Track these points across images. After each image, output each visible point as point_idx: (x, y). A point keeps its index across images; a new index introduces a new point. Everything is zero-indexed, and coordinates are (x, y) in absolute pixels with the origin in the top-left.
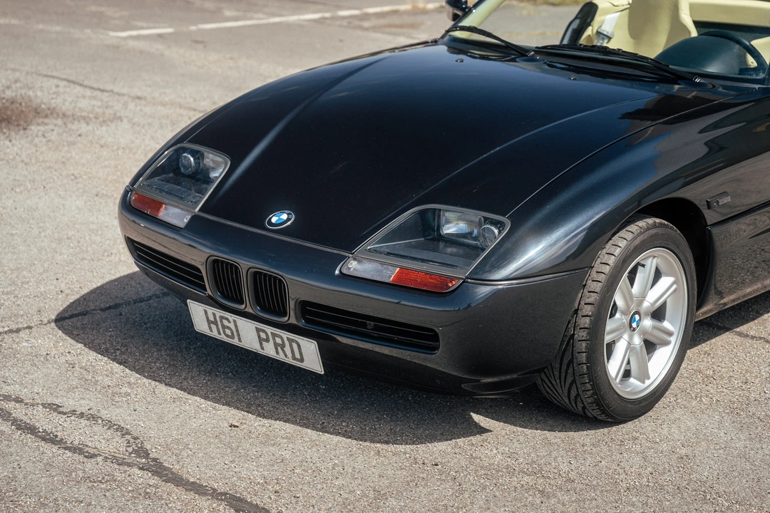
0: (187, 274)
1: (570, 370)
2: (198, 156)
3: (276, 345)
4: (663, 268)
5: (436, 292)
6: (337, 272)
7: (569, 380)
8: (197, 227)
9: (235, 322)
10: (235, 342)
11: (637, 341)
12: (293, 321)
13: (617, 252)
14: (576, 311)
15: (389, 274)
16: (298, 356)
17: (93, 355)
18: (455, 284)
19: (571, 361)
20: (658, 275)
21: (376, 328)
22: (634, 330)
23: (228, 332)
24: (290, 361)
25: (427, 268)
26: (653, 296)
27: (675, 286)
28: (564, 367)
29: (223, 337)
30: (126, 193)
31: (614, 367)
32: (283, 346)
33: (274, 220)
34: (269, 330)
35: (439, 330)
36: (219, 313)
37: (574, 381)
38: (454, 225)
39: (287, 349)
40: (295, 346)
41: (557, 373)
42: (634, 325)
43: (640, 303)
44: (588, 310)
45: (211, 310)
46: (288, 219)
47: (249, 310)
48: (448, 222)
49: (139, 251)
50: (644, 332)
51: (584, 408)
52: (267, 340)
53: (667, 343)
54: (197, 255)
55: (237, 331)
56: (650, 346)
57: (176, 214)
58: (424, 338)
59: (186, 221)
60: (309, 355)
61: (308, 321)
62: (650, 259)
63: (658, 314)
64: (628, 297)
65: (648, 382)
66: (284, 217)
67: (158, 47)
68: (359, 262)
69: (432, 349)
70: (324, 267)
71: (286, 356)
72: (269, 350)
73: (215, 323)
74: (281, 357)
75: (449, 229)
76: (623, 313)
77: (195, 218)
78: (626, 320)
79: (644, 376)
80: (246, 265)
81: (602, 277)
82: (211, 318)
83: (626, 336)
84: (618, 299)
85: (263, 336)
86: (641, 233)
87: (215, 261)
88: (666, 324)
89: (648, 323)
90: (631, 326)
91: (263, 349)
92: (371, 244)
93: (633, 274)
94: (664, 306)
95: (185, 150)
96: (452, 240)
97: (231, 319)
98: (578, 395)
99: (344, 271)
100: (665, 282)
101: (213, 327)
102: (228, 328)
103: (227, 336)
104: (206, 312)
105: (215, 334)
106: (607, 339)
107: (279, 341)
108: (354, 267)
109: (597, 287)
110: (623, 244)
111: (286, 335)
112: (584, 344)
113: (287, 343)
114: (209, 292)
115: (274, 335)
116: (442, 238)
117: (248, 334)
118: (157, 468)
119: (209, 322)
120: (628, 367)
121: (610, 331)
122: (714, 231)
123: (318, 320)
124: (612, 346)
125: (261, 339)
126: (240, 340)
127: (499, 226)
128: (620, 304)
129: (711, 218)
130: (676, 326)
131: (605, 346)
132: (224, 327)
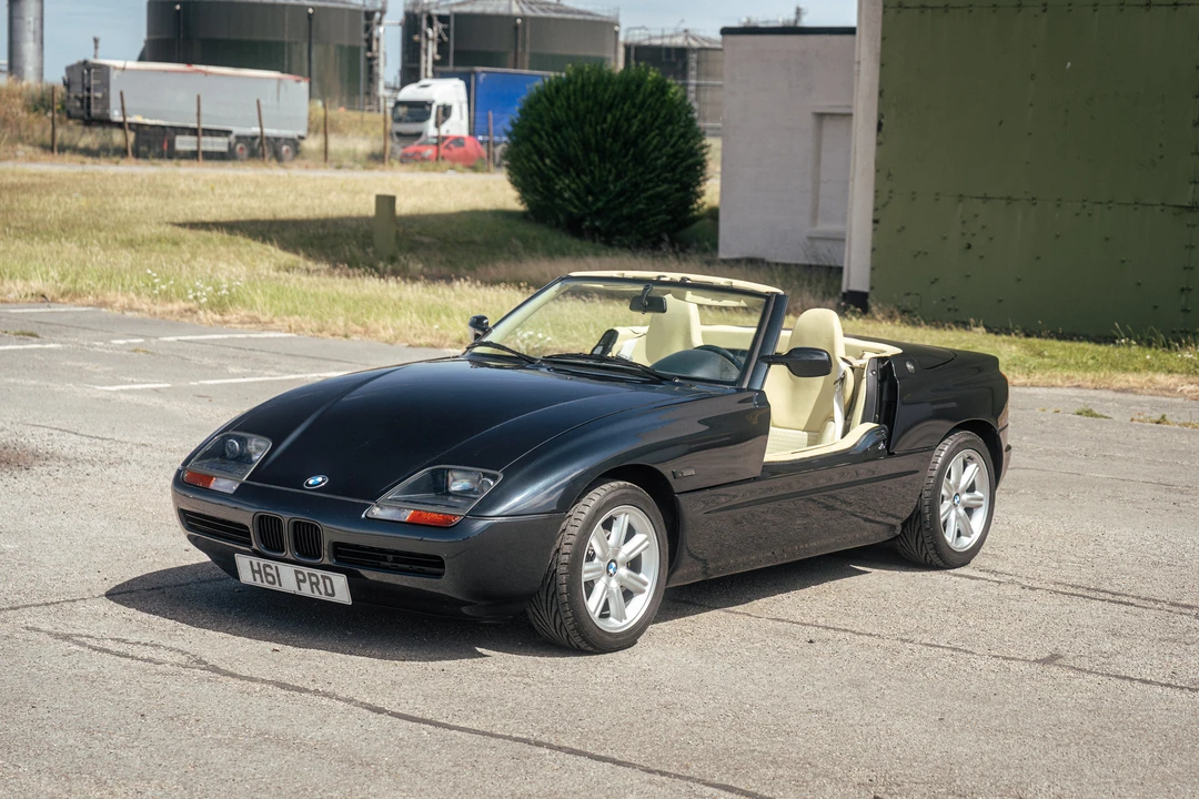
0: (236, 532)
1: (554, 601)
2: (243, 441)
3: (312, 584)
4: (636, 526)
5: (442, 528)
6: (363, 516)
7: (554, 610)
8: (244, 493)
9: (276, 568)
10: (276, 587)
11: (614, 584)
12: (326, 561)
13: (592, 504)
14: (558, 551)
15: (406, 515)
16: (330, 591)
17: (145, 615)
18: (458, 519)
19: (555, 593)
20: (631, 532)
21: (395, 560)
22: (611, 575)
23: (270, 579)
24: (324, 597)
25: (434, 511)
26: (627, 551)
27: (647, 543)
28: (550, 598)
29: (266, 585)
30: (179, 472)
31: (593, 604)
32: (317, 584)
33: (311, 482)
34: (306, 570)
35: (444, 555)
36: (263, 562)
37: (557, 610)
38: (458, 484)
39: (321, 587)
40: (328, 582)
41: (544, 605)
42: (611, 571)
43: (616, 553)
44: (567, 549)
45: (255, 560)
46: (323, 481)
47: (289, 556)
48: (454, 480)
49: (190, 520)
50: (620, 579)
51: (568, 636)
52: (304, 581)
53: (642, 592)
54: (245, 515)
55: (278, 576)
56: (628, 595)
57: (225, 484)
58: (430, 564)
59: (234, 488)
60: (339, 589)
61: (338, 560)
62: (623, 515)
63: (634, 565)
64: (604, 547)
65: (624, 622)
66: (320, 479)
68: (381, 508)
69: (439, 575)
70: (352, 514)
71: (320, 593)
72: (306, 590)
73: (259, 572)
74: (316, 595)
75: (456, 487)
76: (600, 559)
77: (242, 485)
78: (603, 565)
79: (622, 616)
80: (286, 518)
81: (579, 523)
82: (256, 568)
83: (604, 579)
84: (594, 544)
85: (301, 577)
86: (610, 493)
87: (261, 517)
88: (642, 576)
89: (623, 571)
90: (608, 572)
91: (300, 589)
92: (391, 495)
93: (608, 525)
94: (639, 557)
95: (230, 437)
96: (456, 494)
97: (273, 566)
98: (562, 623)
99: (369, 516)
100: (638, 538)
101: (257, 576)
102: (271, 575)
103: (269, 583)
104: (251, 563)
105: (258, 583)
106: (585, 577)
107: (314, 579)
108: (377, 512)
109: (576, 531)
110: (597, 498)
111: (319, 573)
112: (564, 577)
113: (321, 580)
114: (255, 546)
115: (310, 575)
116: (449, 494)
117: (288, 578)
118: (215, 669)
119: (254, 571)
120: (606, 606)
121: (588, 571)
122: (682, 499)
123: (348, 558)
124: (590, 586)
125: (299, 581)
126: (280, 585)
127: (494, 478)
128: (598, 550)
129: (677, 486)
130: (649, 577)
131: (583, 581)
132: (267, 574)
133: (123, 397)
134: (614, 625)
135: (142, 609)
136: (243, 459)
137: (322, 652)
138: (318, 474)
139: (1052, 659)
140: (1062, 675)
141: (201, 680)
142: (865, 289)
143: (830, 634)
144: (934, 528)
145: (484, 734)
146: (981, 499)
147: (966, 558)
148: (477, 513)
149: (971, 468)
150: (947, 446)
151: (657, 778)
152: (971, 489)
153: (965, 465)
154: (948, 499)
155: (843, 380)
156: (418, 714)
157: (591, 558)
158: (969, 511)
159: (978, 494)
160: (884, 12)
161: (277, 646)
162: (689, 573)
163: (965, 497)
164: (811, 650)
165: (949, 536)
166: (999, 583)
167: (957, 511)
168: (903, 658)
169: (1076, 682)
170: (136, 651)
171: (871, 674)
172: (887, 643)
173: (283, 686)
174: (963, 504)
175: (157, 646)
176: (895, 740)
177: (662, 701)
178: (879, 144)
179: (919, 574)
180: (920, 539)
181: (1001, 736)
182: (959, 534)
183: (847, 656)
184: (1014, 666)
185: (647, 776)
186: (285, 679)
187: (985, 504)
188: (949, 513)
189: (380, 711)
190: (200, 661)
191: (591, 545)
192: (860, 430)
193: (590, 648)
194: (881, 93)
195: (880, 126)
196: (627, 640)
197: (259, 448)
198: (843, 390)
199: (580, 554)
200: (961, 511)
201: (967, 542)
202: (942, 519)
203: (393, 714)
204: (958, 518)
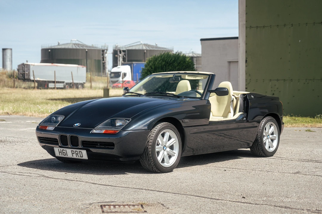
0: (54, 141)
1: (148, 156)
2: (56, 117)
3: (76, 154)
4: (171, 136)
5: (114, 134)
6: (91, 132)
7: (148, 159)
8: (56, 130)
9: (66, 150)
10: (66, 156)
11: (166, 153)
12: (80, 147)
13: (158, 128)
14: (148, 142)
15: (103, 132)
16: (81, 156)
18: (118, 131)
19: (148, 154)
20: (170, 138)
21: (100, 145)
22: (165, 150)
23: (64, 154)
25: (111, 130)
26: (169, 143)
27: (175, 141)
28: (146, 156)
29: (63, 156)
30: (38, 126)
31: (160, 158)
32: (78, 154)
33: (75, 125)
34: (74, 150)
35: (114, 142)
36: (62, 149)
37: (149, 159)
39: (79, 155)
40: (81, 153)
41: (145, 158)
42: (165, 149)
43: (166, 144)
44: (151, 141)
45: (60, 149)
46: (79, 125)
47: (69, 147)
48: (117, 122)
49: (41, 140)
50: (167, 152)
51: (152, 167)
52: (74, 153)
53: (174, 156)
54: (56, 136)
55: (66, 153)
56: (170, 157)
57: (51, 128)
58: (110, 145)
59: (54, 129)
60: (84, 155)
61: (84, 146)
62: (168, 132)
63: (171, 148)
64: (162, 141)
65: (169, 164)
66: (78, 124)
68: (96, 130)
69: (113, 149)
70: (87, 133)
71: (79, 157)
72: (75, 156)
73: (61, 152)
74: (78, 157)
75: (118, 124)
76: (161, 145)
77: (56, 127)
78: (162, 147)
79: (168, 163)
80: (68, 135)
81: (155, 134)
82: (60, 151)
83: (163, 151)
85: (73, 152)
86: (163, 125)
87: (61, 136)
88: (174, 151)
89: (168, 149)
90: (164, 149)
91: (73, 156)
93: (163, 135)
94: (173, 145)
95: (53, 116)
96: (118, 126)
97: (65, 150)
98: (150, 163)
99: (92, 132)
100: (172, 140)
101: (61, 153)
102: (64, 153)
104: (58, 149)
105: (61, 156)
106: (157, 150)
108: (94, 131)
109: (153, 136)
110: (159, 126)
111: (78, 150)
112: (150, 149)
113: (79, 153)
114: (60, 145)
115: (76, 151)
116: (116, 126)
117: (69, 153)
118: (47, 177)
119: (59, 152)
120: (163, 159)
121: (157, 148)
122: (185, 129)
123: (86, 145)
124: (158, 153)
125: (72, 154)
126: (67, 156)
127: (129, 120)
128: (160, 142)
129: (183, 125)
130: (176, 151)
131: (156, 151)
132: (63, 153)
133: (28, 131)
134: (166, 165)
136: (56, 122)
138: (78, 123)
140: (300, 175)
141: (43, 179)
143: (231, 169)
144: (262, 145)
146: (276, 137)
147: (272, 154)
148: (124, 129)
149: (272, 128)
150: (264, 121)
151: (177, 195)
152: (272, 134)
153: (270, 127)
154: (266, 136)
155: (233, 101)
157: (158, 144)
158: (272, 140)
159: (274, 135)
160: (246, 29)
161: (66, 173)
163: (271, 136)
164: (225, 172)
165: (267, 147)
166: (282, 159)
167: (268, 140)
168: (253, 173)
169: (304, 177)
170: (25, 174)
171: (243, 176)
172: (248, 171)
173: (67, 180)
174: (270, 138)
175: (31, 173)
176: (249, 188)
177: (180, 181)
178: (246, 66)
179: (258, 159)
180: (258, 148)
181: (281, 186)
182: (269, 147)
184: (286, 174)
185: (174, 195)
187: (277, 138)
188: (266, 141)
189: (95, 184)
190: (43, 176)
191: (158, 141)
192: (238, 114)
193: (159, 171)
194: (246, 52)
195: (246, 61)
196: (169, 170)
197: (60, 119)
198: (233, 104)
199: (155, 143)
200: (270, 140)
201: (272, 150)
202: (264, 142)
203: (99, 184)
204: (269, 142)
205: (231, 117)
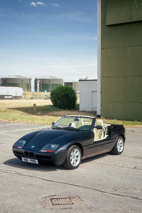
0: (22, 154)
1: (67, 162)
2: (22, 141)
5: (51, 153)
7: (67, 164)
8: (23, 149)
10: (28, 162)
11: (75, 160)
12: (35, 158)
13: (71, 148)
15: (46, 151)
16: (35, 162)
17: (9, 166)
18: (53, 151)
20: (77, 152)
25: (50, 150)
26: (76, 155)
29: (26, 161)
30: (13, 146)
31: (72, 163)
34: (32, 159)
35: (51, 157)
36: (26, 158)
38: (53, 146)
43: (75, 155)
44: (68, 155)
45: (25, 158)
47: (29, 157)
49: (15, 152)
50: (75, 159)
51: (69, 167)
53: (78, 160)
54: (23, 152)
56: (76, 161)
57: (20, 147)
58: (49, 158)
60: (37, 162)
62: (75, 150)
63: (77, 157)
64: (73, 154)
67: (6, 134)
72: (32, 162)
74: (33, 163)
75: (52, 147)
77: (22, 147)
78: (73, 157)
80: (29, 152)
83: (73, 159)
84: (72, 154)
86: (74, 147)
87: (25, 152)
88: (78, 158)
89: (76, 158)
92: (44, 148)
93: (73, 151)
94: (78, 156)
95: (20, 141)
96: (52, 148)
100: (78, 153)
105: (25, 161)
106: (71, 159)
108: (42, 151)
109: (69, 152)
111: (34, 160)
114: (24, 156)
116: (51, 148)
117: (29, 160)
118: (20, 174)
120: (74, 163)
121: (71, 158)
122: (83, 147)
123: (38, 157)
124: (71, 160)
127: (58, 146)
128: (72, 155)
129: (83, 146)
130: (79, 158)
134: (75, 165)
135: (8, 165)
136: (22, 144)
137: (34, 171)
138: (33, 146)
139: (135, 168)
140: (137, 170)
141: (18, 176)
142: (100, 114)
143: (104, 165)
145: (59, 182)
147: (121, 153)
148: (56, 151)
149: (121, 141)
150: (117, 138)
151: (84, 188)
152: (121, 144)
154: (118, 145)
155: (103, 129)
156: (49, 180)
157: (71, 156)
158: (121, 147)
159: (122, 144)
160: (101, 78)
161: (28, 170)
162: (84, 157)
163: (120, 145)
164: (102, 168)
165: (118, 150)
166: (126, 157)
168: (115, 169)
169: (139, 171)
170: (8, 172)
171: (111, 171)
172: (112, 166)
173: (30, 176)
175: (11, 171)
176: (116, 181)
177: (83, 176)
179: (115, 156)
180: (115, 151)
181: (130, 180)
183: (107, 168)
184: (130, 169)
186: (30, 175)
187: (123, 146)
188: (118, 147)
189: (44, 179)
190: (17, 173)
192: (106, 136)
193: (72, 169)
194: (101, 88)
195: (101, 93)
196: (76, 167)
197: (24, 142)
198: (103, 131)
199: (70, 156)
200: (120, 147)
201: (121, 151)
203: (46, 180)
204: (119, 148)
205: (103, 138)
